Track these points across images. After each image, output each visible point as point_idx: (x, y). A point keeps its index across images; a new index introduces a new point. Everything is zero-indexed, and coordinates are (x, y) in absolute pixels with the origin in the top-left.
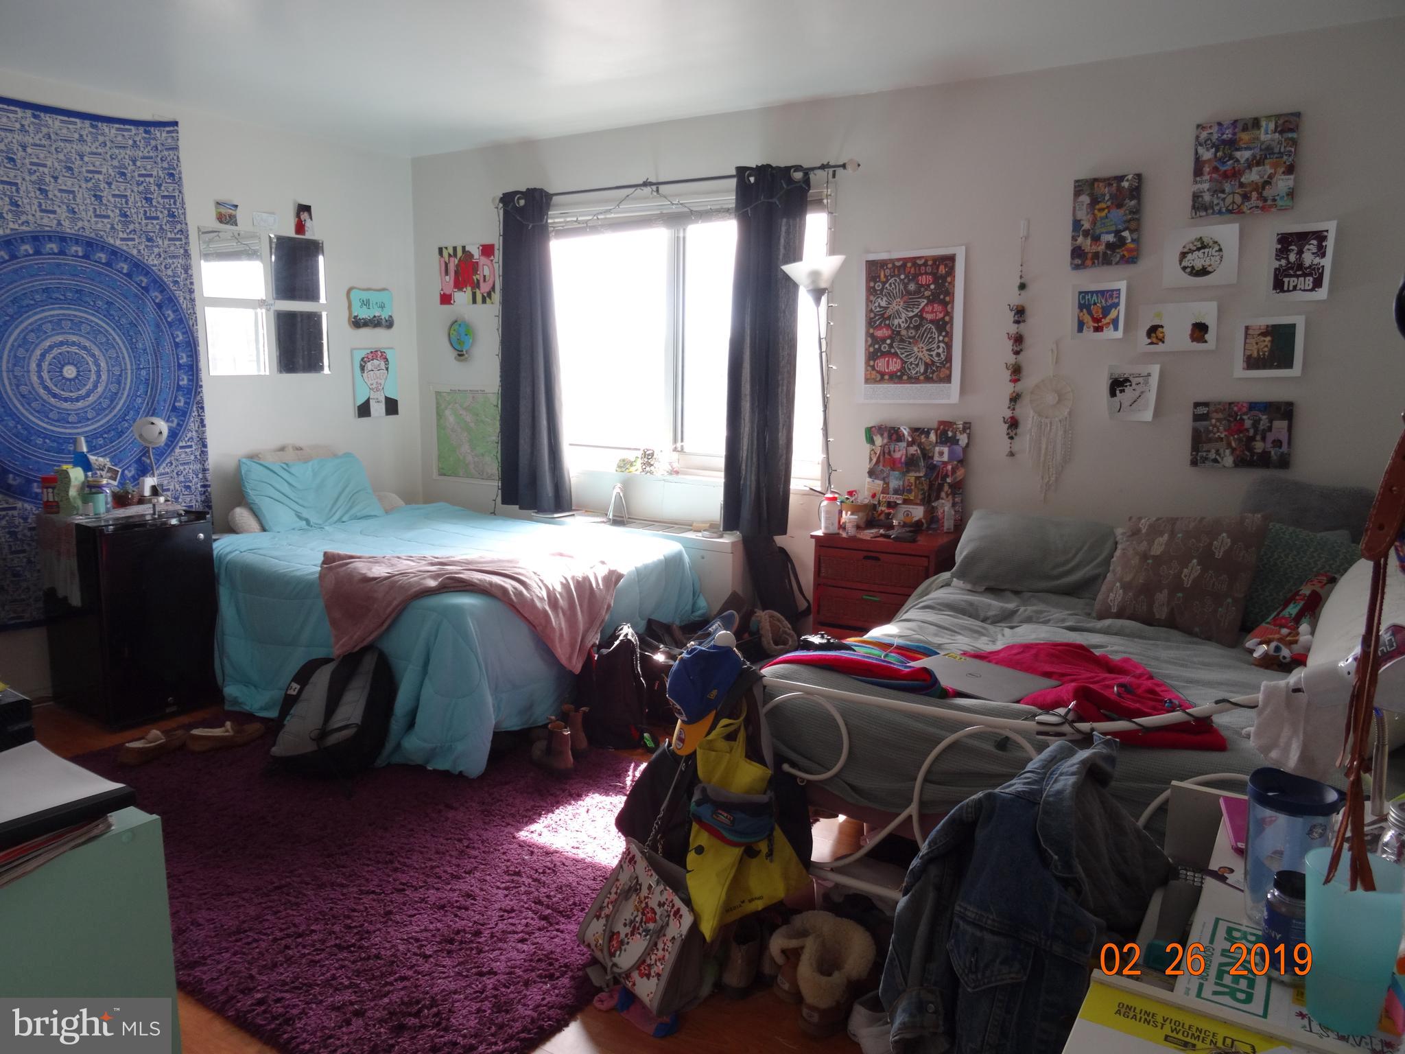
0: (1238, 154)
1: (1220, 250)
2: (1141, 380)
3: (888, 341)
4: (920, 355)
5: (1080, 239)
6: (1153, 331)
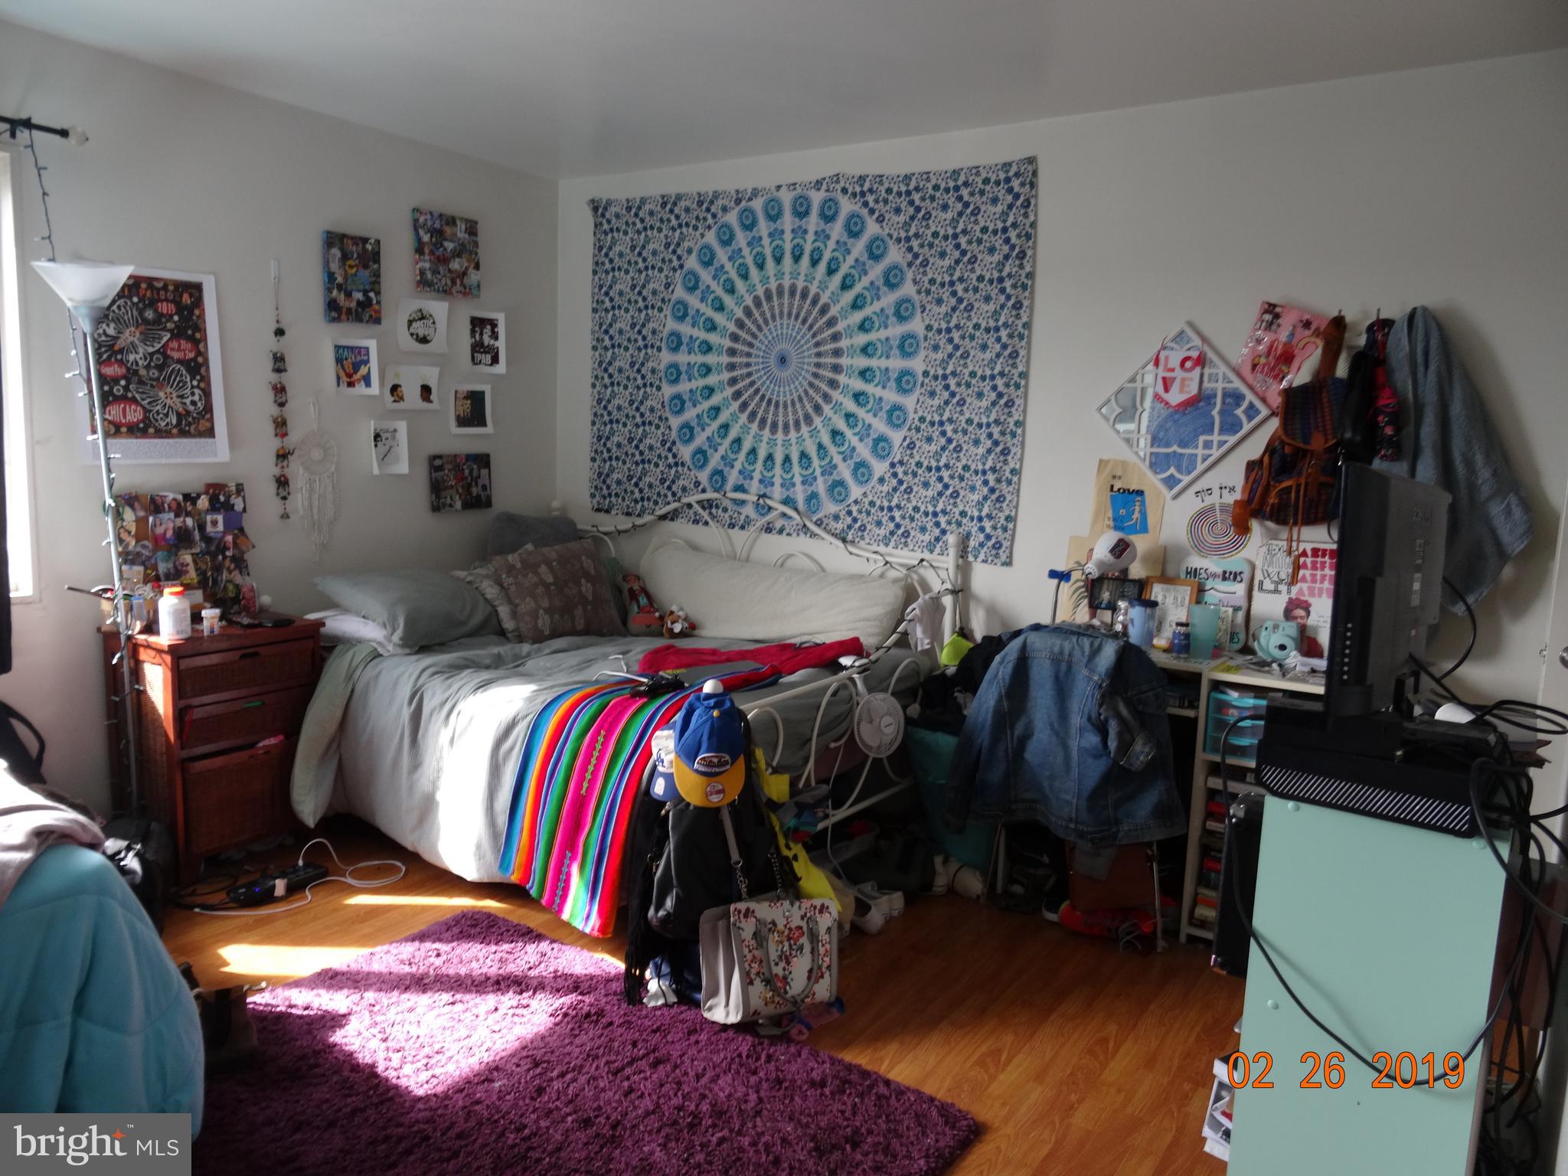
1: (434, 323)
2: (389, 435)
3: (123, 383)
4: (169, 402)
5: (335, 292)
6: (395, 389)
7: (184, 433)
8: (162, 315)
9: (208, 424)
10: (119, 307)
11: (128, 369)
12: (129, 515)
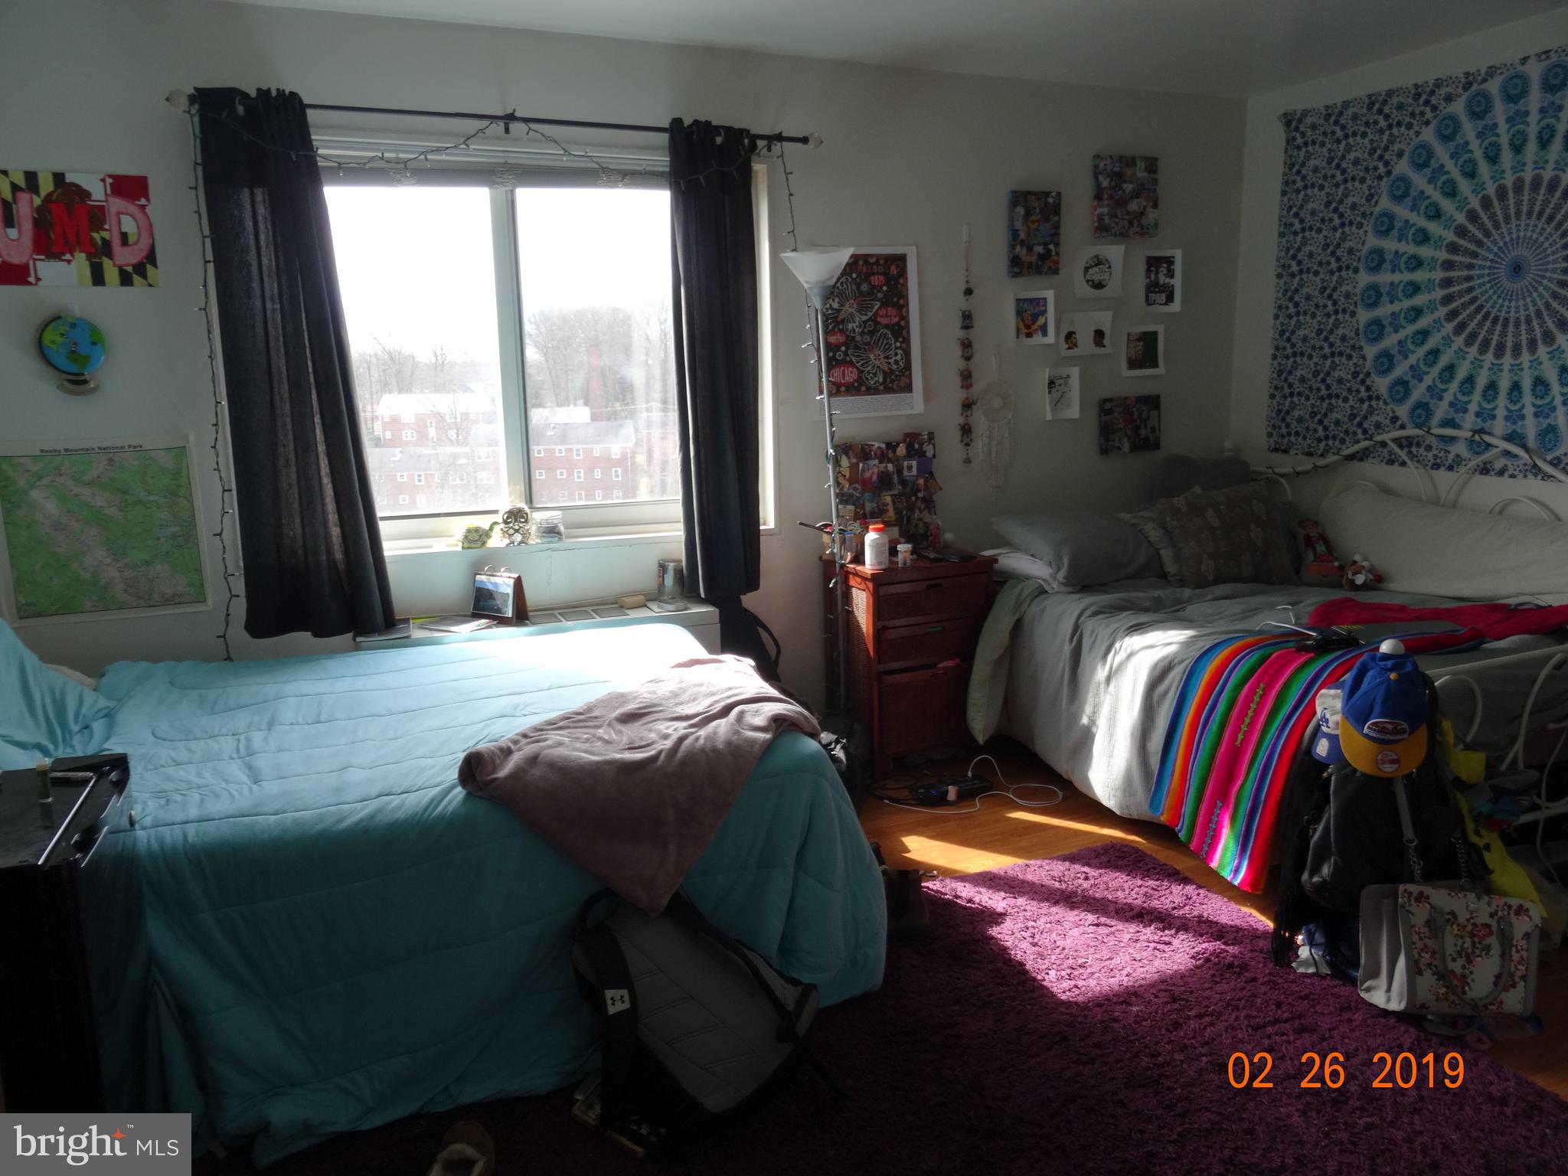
0: (1125, 186)
1: (1110, 267)
2: (1062, 381)
3: (843, 349)
4: (877, 363)
5: (1018, 249)
6: (1070, 336)
7: (888, 390)
8: (874, 287)
9: (907, 380)
10: (842, 284)
11: (848, 336)
12: (845, 462)
